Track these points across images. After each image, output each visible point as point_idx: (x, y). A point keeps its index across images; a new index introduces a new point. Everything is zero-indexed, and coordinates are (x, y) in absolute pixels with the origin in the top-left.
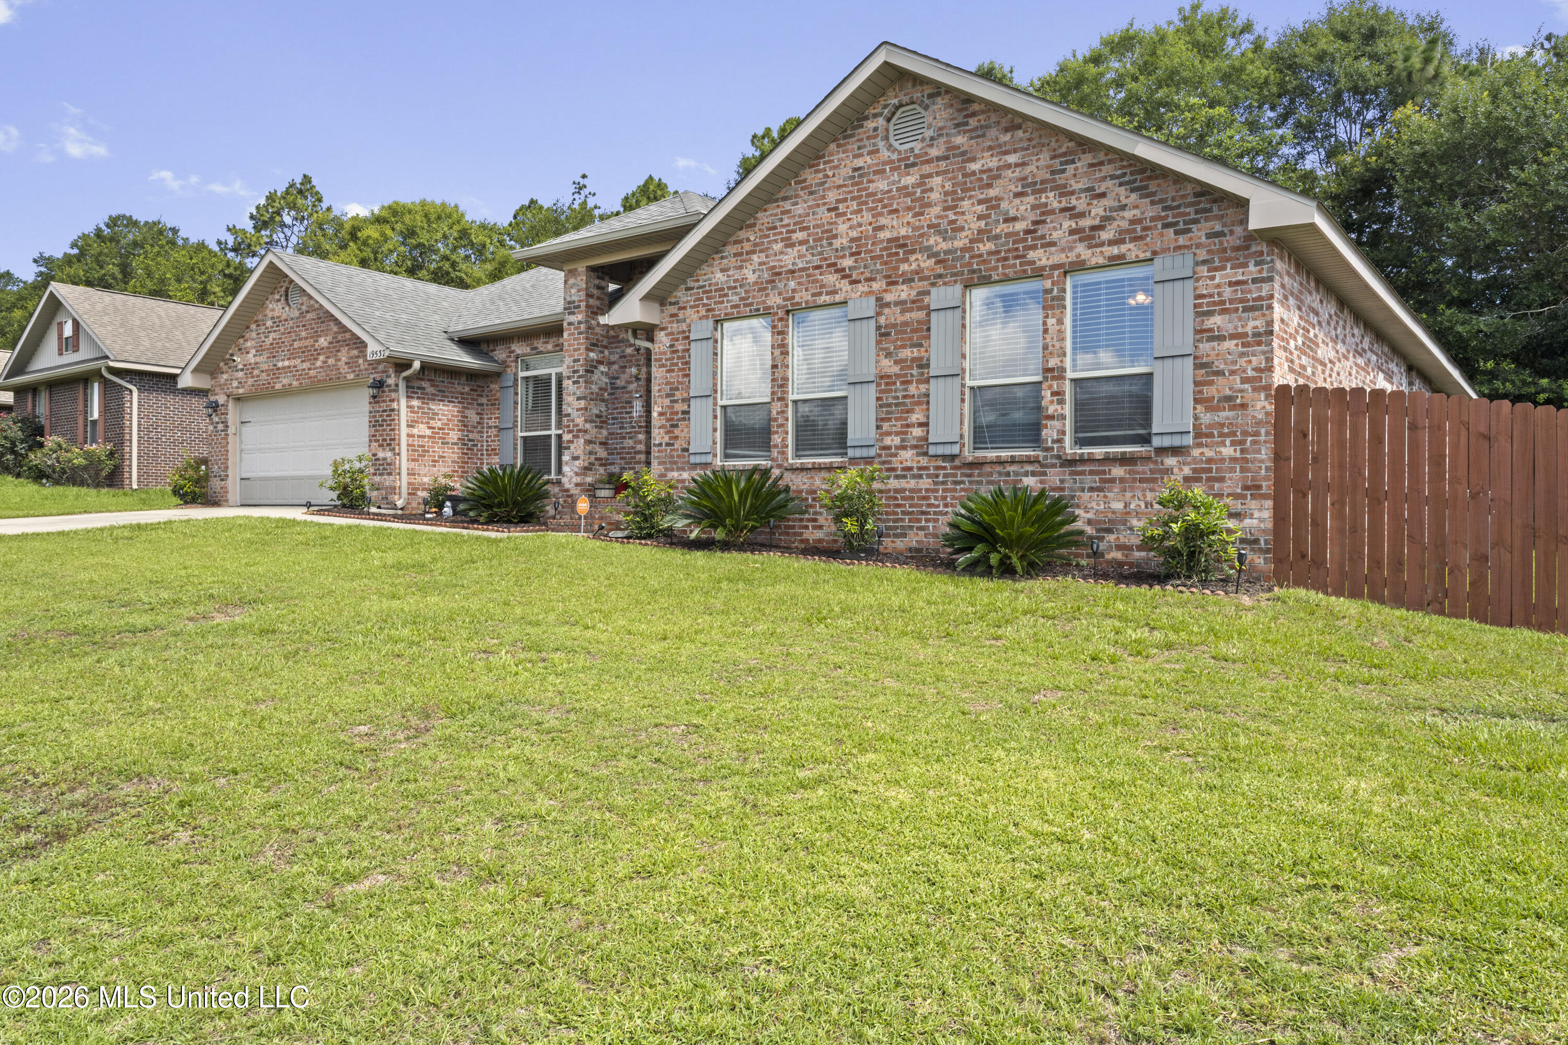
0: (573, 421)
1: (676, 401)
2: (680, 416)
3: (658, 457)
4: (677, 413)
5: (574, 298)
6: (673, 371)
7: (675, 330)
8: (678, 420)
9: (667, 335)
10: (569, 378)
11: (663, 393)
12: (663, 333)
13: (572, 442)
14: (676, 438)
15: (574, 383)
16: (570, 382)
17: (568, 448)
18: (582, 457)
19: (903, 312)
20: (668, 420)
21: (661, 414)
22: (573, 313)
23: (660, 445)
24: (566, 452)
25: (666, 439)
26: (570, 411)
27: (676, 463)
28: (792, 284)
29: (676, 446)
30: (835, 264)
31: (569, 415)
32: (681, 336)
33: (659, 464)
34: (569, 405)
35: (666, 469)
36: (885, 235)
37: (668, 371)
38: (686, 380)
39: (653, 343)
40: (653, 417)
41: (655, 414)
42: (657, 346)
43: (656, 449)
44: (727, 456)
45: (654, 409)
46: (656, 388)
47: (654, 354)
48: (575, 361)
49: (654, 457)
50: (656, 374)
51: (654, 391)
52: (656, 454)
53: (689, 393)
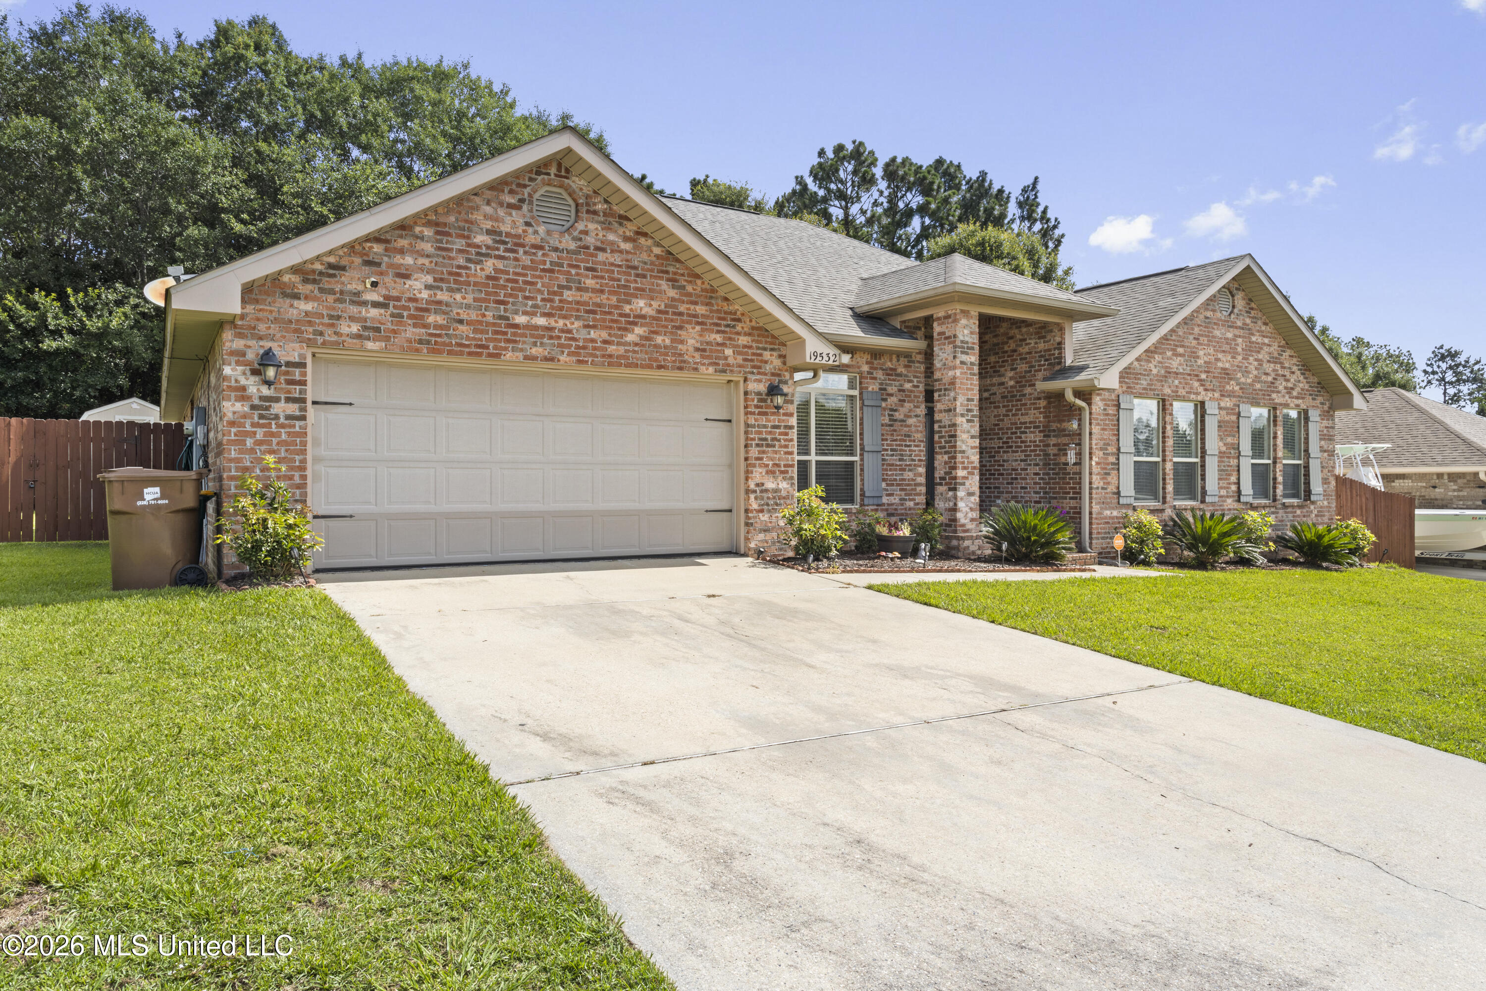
0: (968, 458)
1: (1108, 454)
2: (1111, 466)
3: (1094, 499)
4: (1108, 464)
5: (967, 339)
6: (1106, 430)
7: (1107, 398)
8: (1110, 470)
9: (1102, 400)
11: (1098, 447)
12: (1098, 398)
13: (966, 478)
14: (1108, 483)
15: (969, 421)
16: (964, 420)
17: (964, 484)
18: (977, 493)
19: (1228, 414)
20: (1103, 469)
21: (1097, 463)
22: (967, 354)
23: (1097, 488)
24: (961, 487)
25: (1101, 484)
26: (964, 448)
27: (1108, 504)
28: (1176, 382)
29: (1108, 490)
30: (1197, 376)
31: (963, 452)
32: (1111, 403)
34: (963, 441)
35: (1102, 509)
36: (1220, 365)
37: (1102, 429)
38: (1115, 438)
39: (1090, 404)
40: (1091, 465)
41: (1093, 463)
42: (1094, 407)
43: (1094, 491)
44: (1136, 499)
45: (1091, 458)
46: (1094, 442)
47: (1091, 413)
48: (968, 400)
49: (1091, 498)
50: (1094, 431)
51: (1090, 444)
52: (1094, 496)
53: (1119, 449)
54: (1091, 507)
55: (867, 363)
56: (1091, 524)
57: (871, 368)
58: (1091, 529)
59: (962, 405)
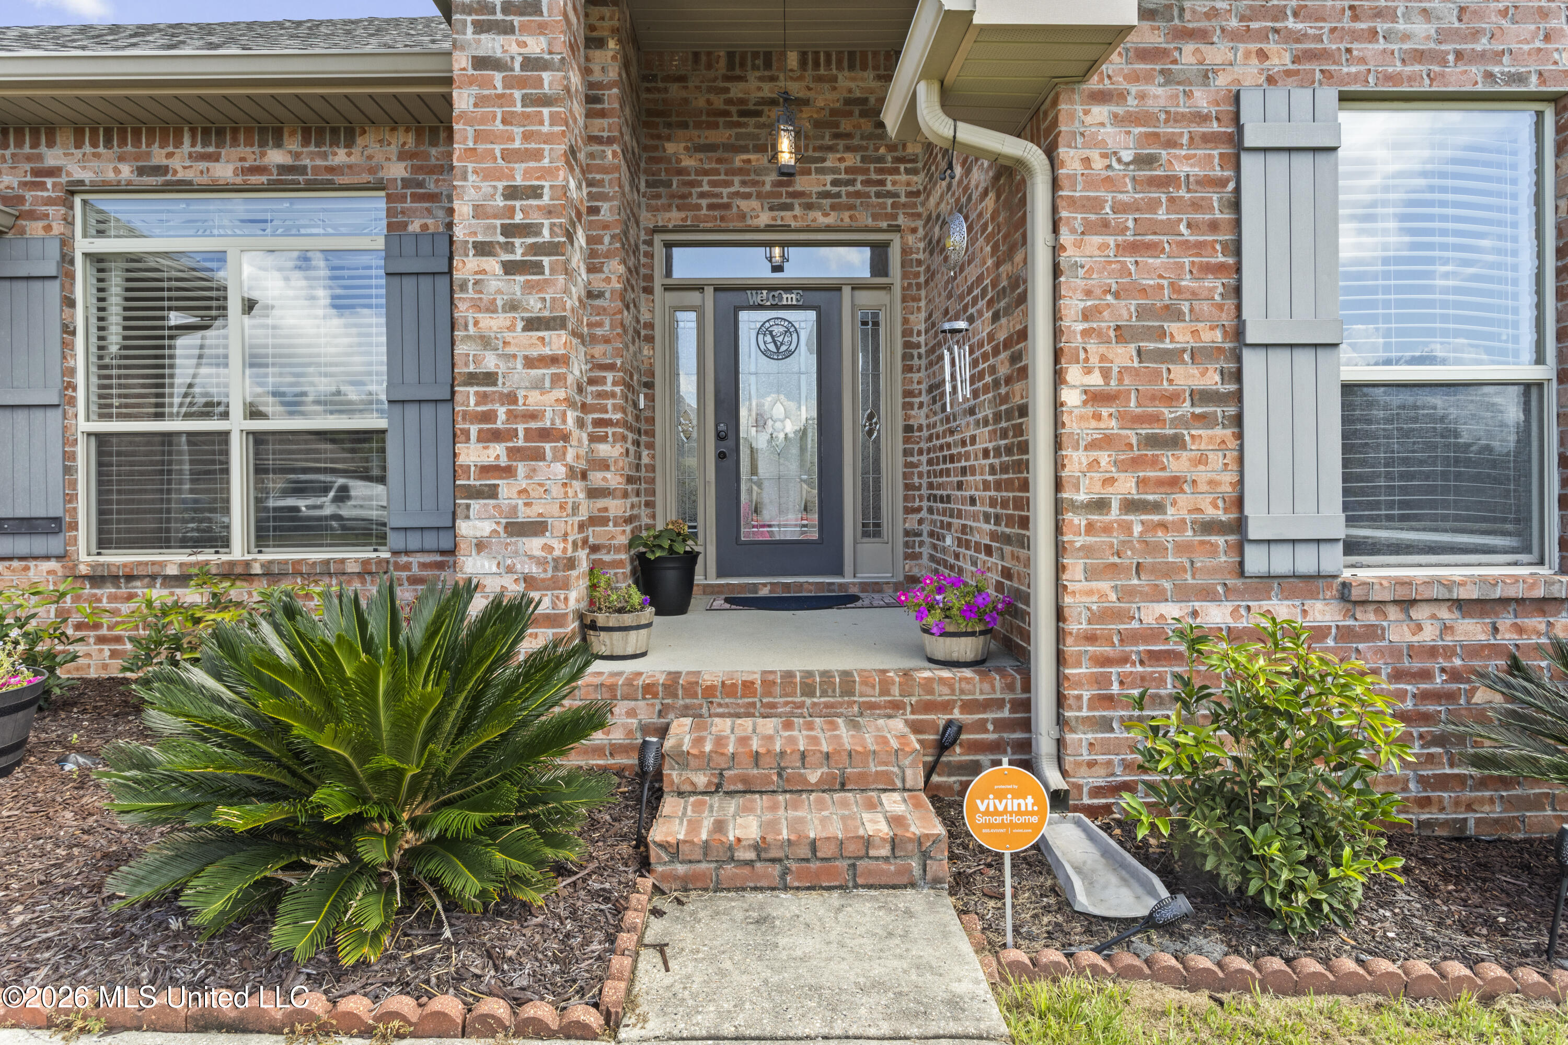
0: (511, 398)
1: (1170, 356)
2: (1186, 408)
3: (1087, 551)
4: (1172, 399)
6: (1153, 249)
7: (1152, 105)
8: (1179, 422)
9: (1117, 120)
10: (483, 249)
11: (1106, 324)
12: (1100, 112)
14: (1173, 482)
15: (510, 268)
16: (493, 265)
17: (492, 493)
18: (558, 525)
20: (1135, 420)
21: (1094, 397)
22: (506, 30)
23: (1101, 505)
25: (1127, 485)
27: (1169, 571)
29: (1171, 514)
32: (1183, 131)
33: (1091, 574)
35: (1126, 594)
37: (1133, 248)
38: (1215, 285)
39: (1051, 153)
40: (1057, 405)
41: (1071, 397)
42: (1070, 157)
43: (1075, 520)
44: (1352, 547)
45: (1058, 378)
46: (1073, 305)
47: (1055, 184)
48: (512, 193)
49: (1060, 549)
50: (1070, 255)
51: (1056, 316)
52: (1075, 539)
53: (1238, 332)
54: (1059, 588)
55: (402, 156)
56: (1060, 659)
57: (416, 169)
58: (1060, 679)
59: (479, 212)
